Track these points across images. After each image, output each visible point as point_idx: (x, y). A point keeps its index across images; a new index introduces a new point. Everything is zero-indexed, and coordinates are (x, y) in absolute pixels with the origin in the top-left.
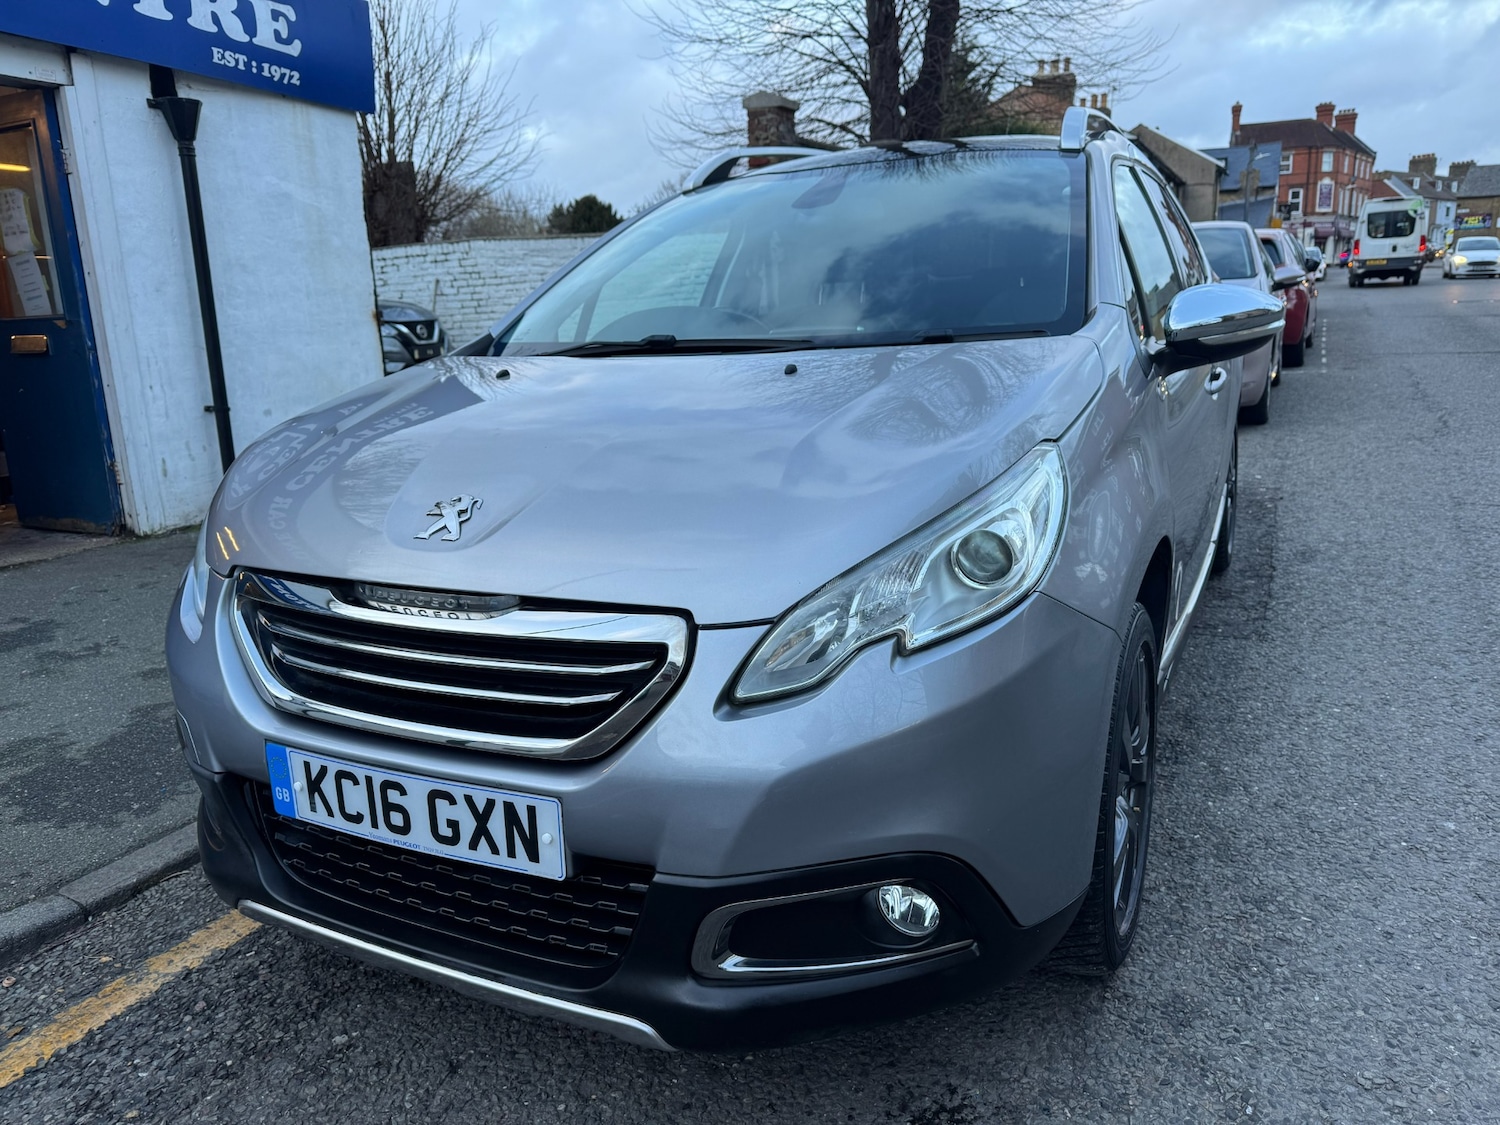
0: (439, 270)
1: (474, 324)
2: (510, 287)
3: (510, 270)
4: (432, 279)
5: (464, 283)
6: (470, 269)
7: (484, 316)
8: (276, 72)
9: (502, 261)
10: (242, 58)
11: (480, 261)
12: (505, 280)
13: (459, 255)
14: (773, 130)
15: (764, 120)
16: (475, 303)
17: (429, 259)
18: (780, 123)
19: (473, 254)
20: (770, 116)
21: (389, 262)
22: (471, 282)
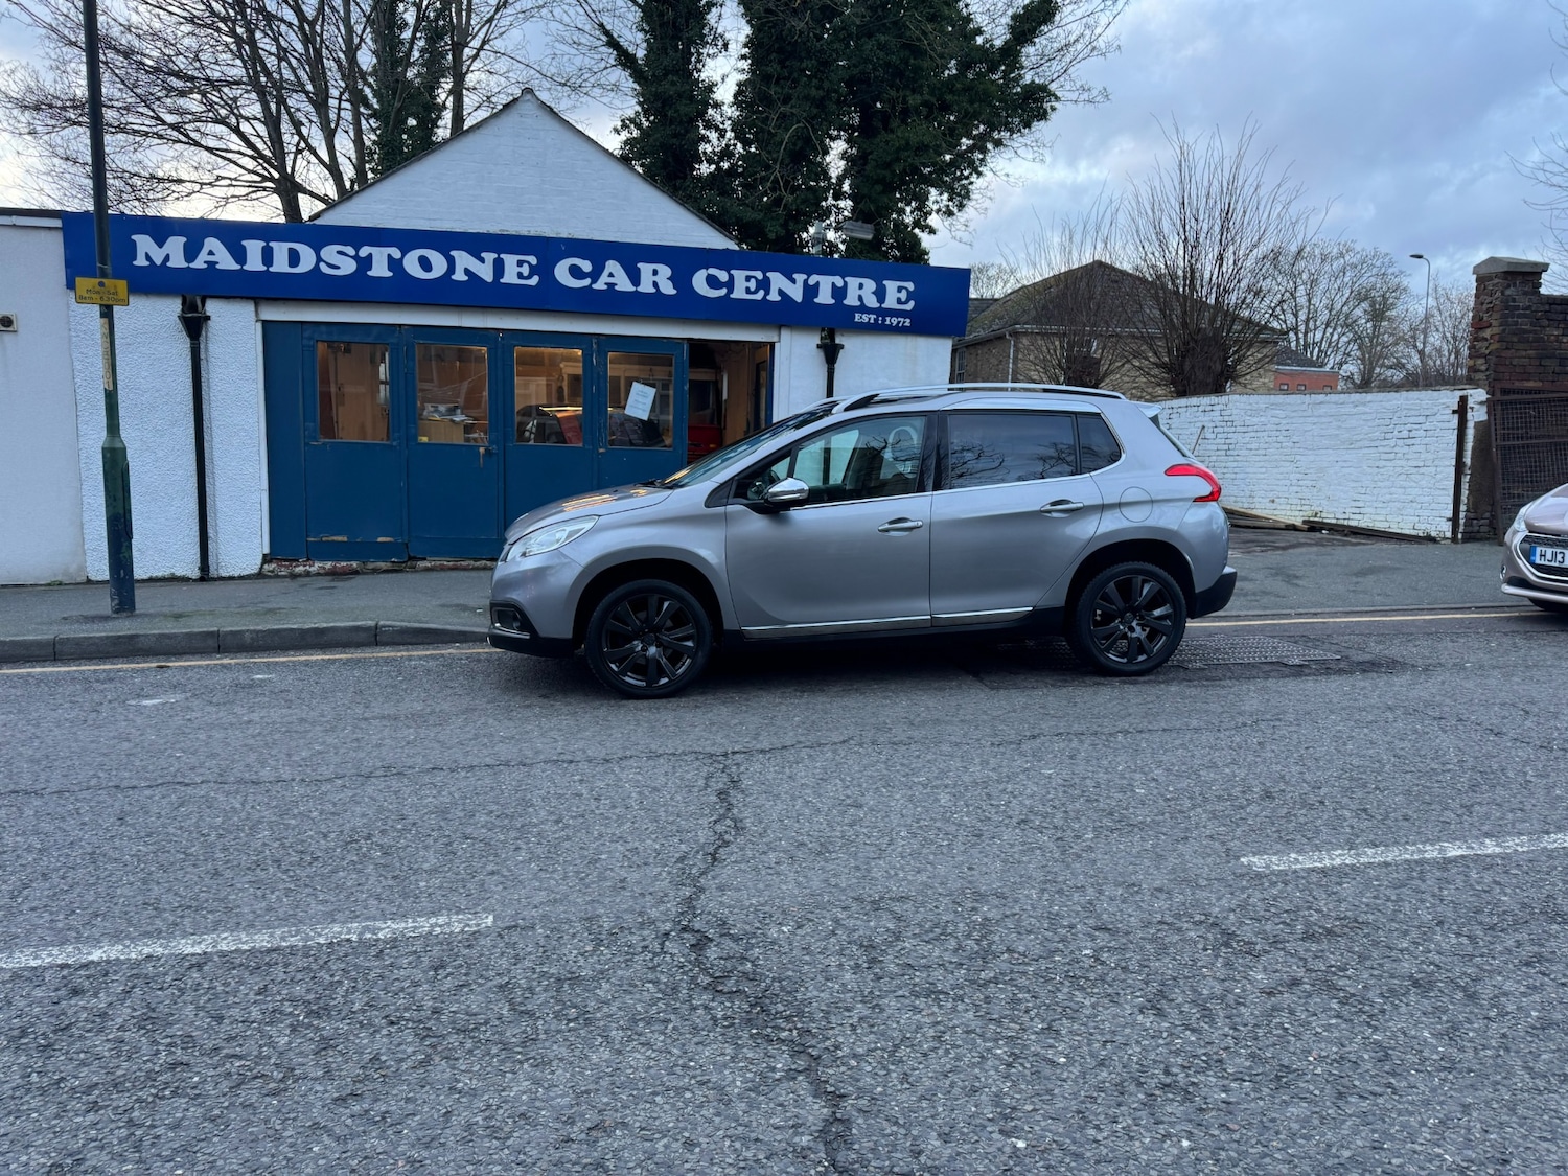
0: (1205, 419)
1: (1224, 465)
2: (1253, 434)
3: (1255, 420)
4: (1200, 425)
5: (1221, 430)
6: (1226, 418)
7: (1232, 458)
8: (894, 321)
9: (1249, 413)
10: (873, 316)
11: (1235, 412)
12: (1250, 429)
13: (1221, 407)
14: (1498, 294)
15: (1490, 285)
16: (1226, 447)
17: (1201, 409)
18: (1509, 286)
19: (1230, 405)
20: (1496, 281)
21: (1175, 410)
22: (1226, 429)
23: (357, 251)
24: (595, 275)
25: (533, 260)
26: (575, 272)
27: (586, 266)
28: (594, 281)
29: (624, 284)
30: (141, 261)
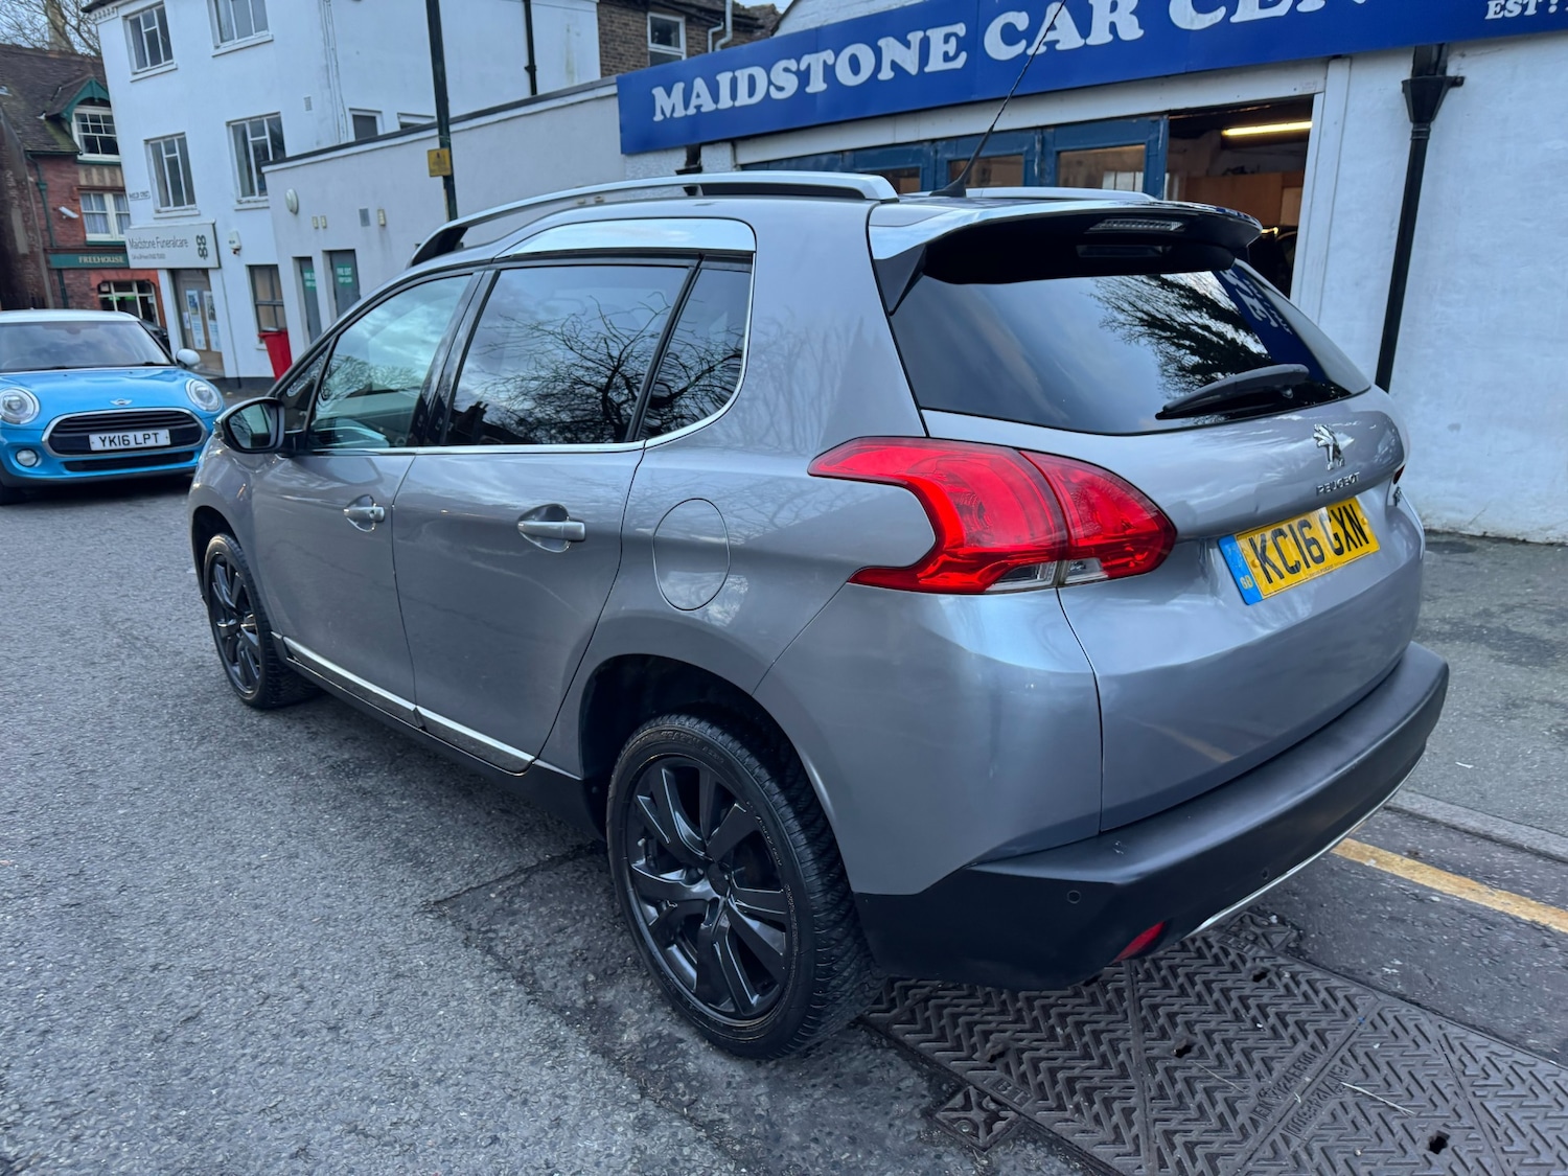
23: (798, 64)
24: (1030, 35)
25: (960, 29)
26: (1010, 35)
27: (1021, 20)
28: (1029, 45)
29: (1067, 37)
30: (658, 117)
